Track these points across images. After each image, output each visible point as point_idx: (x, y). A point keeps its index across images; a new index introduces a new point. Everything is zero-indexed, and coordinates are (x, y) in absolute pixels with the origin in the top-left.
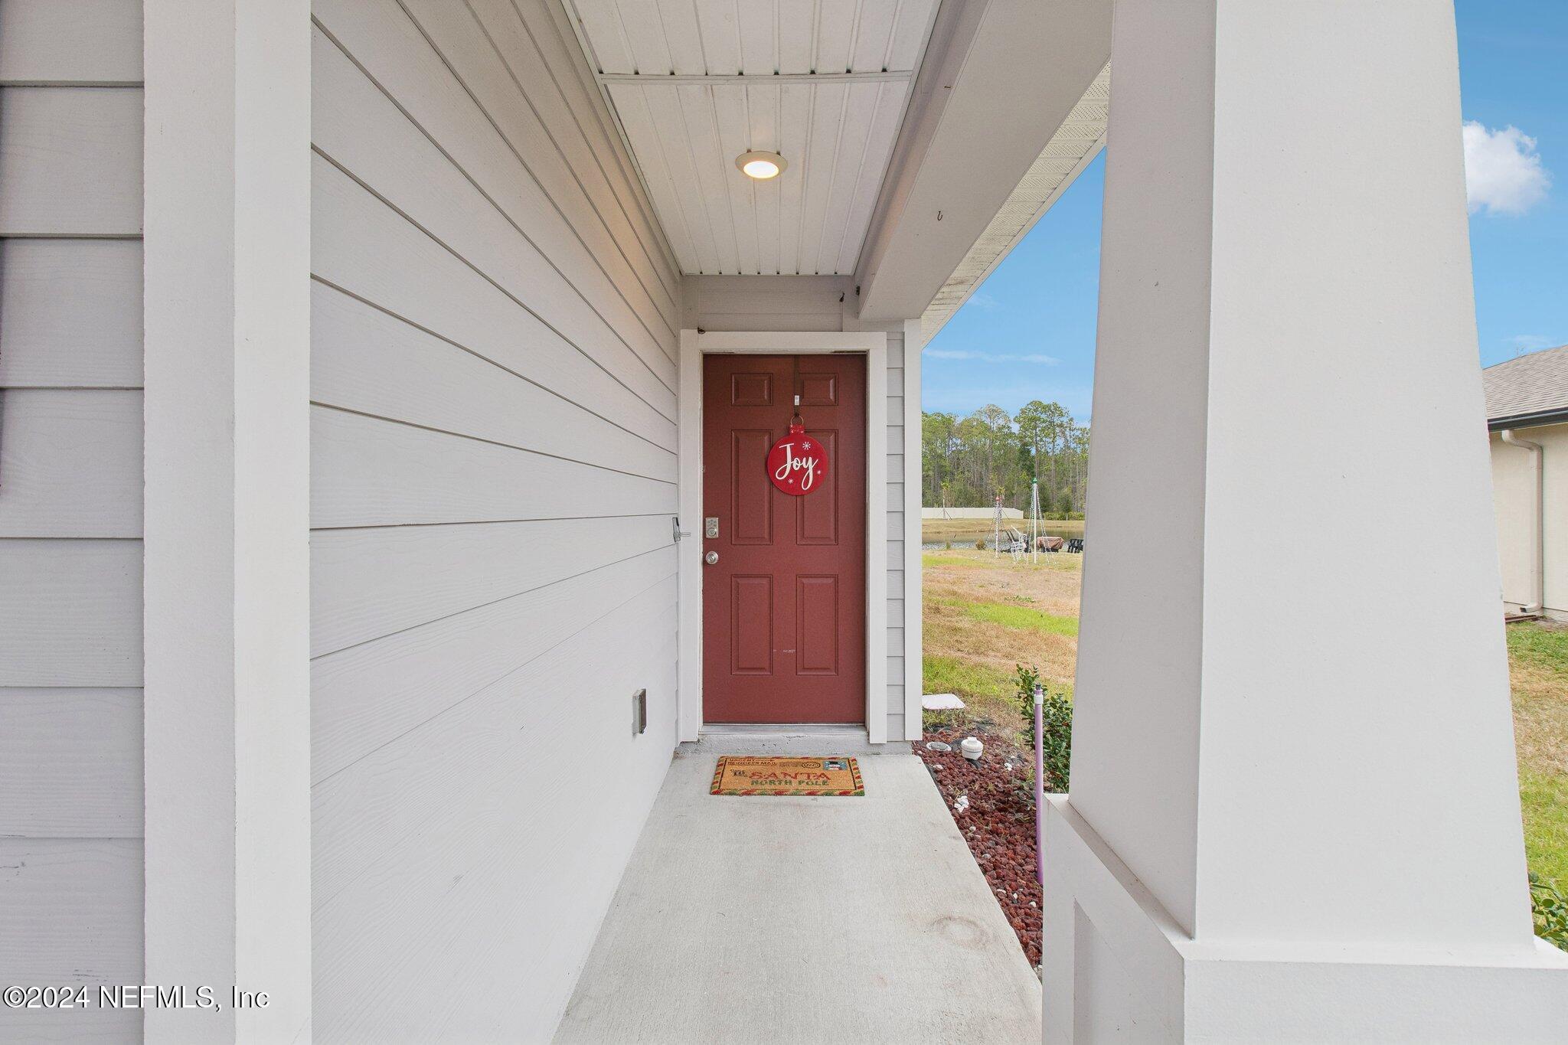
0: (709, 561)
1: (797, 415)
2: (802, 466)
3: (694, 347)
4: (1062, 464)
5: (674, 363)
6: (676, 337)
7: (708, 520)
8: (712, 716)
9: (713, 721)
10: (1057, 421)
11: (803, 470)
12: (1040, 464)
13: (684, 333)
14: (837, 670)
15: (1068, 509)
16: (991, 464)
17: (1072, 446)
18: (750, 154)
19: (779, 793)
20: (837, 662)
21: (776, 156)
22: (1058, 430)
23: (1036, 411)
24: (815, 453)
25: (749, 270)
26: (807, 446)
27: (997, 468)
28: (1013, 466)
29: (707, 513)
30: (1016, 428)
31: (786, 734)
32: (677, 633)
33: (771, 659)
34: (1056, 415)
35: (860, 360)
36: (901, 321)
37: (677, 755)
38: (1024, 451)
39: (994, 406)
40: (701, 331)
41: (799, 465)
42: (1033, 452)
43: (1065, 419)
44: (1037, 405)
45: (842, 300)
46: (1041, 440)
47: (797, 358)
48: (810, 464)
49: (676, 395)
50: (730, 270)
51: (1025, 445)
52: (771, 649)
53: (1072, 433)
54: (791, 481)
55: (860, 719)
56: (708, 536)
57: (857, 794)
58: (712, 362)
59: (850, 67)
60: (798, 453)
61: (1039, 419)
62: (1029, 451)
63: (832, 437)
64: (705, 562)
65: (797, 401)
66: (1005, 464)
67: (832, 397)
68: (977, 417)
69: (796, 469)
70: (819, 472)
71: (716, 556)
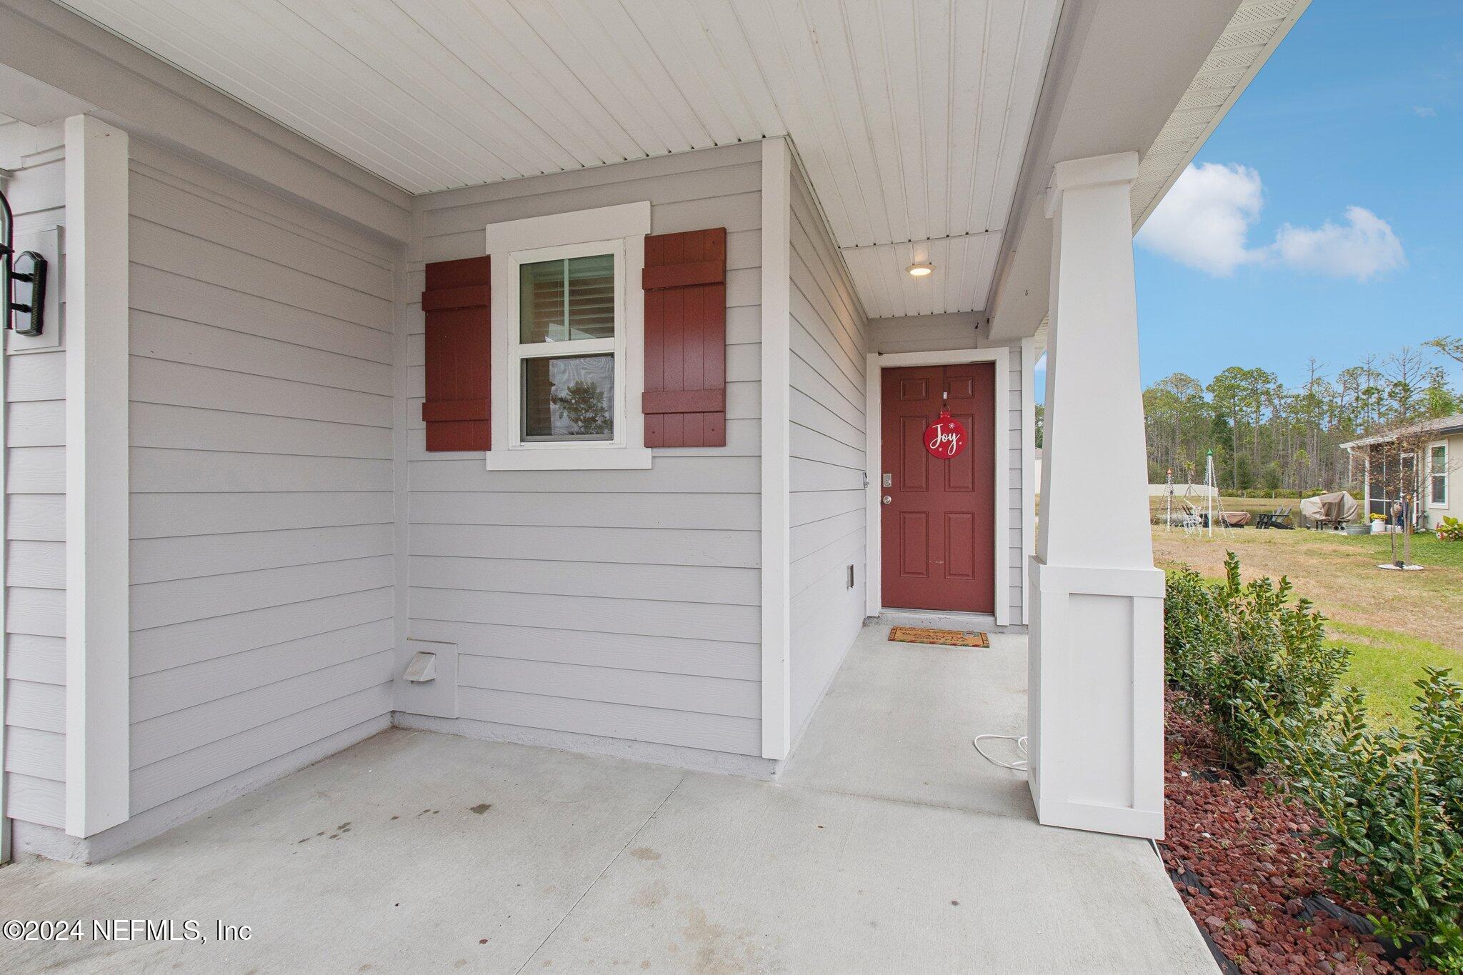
0: (885, 502)
1: (945, 405)
2: (948, 439)
3: (876, 364)
4: (1268, 436)
5: (863, 376)
6: (864, 359)
7: (884, 475)
8: (887, 603)
9: (888, 605)
10: (1260, 386)
11: (949, 442)
12: (1240, 438)
13: (869, 356)
14: (974, 576)
15: (1274, 486)
16: (1179, 437)
17: (1284, 415)
18: (914, 265)
19: (933, 643)
20: (973, 572)
21: (929, 264)
22: (1263, 398)
23: (1234, 378)
24: (956, 430)
25: (912, 313)
26: (952, 426)
27: (1186, 442)
28: (1206, 439)
29: (884, 471)
30: (1209, 398)
31: (938, 616)
32: (865, 546)
33: (927, 566)
34: (1260, 382)
35: (990, 366)
36: (1019, 339)
37: (864, 625)
38: (1220, 422)
39: (1182, 375)
40: (880, 354)
41: (947, 438)
42: (1232, 423)
43: (1272, 386)
44: (1236, 372)
45: (976, 327)
46: (1241, 410)
47: (945, 368)
48: (954, 438)
49: (864, 396)
50: (899, 313)
51: (1220, 416)
52: (927, 559)
53: (1283, 402)
54: (941, 449)
55: (990, 609)
56: (884, 486)
57: (985, 647)
58: (886, 372)
59: (968, 231)
60: (946, 430)
61: (1238, 387)
62: (1225, 423)
63: (970, 420)
64: (882, 503)
65: (945, 396)
66: (1195, 437)
67: (970, 392)
68: (1162, 387)
69: (944, 441)
70: (960, 443)
71: (890, 499)
